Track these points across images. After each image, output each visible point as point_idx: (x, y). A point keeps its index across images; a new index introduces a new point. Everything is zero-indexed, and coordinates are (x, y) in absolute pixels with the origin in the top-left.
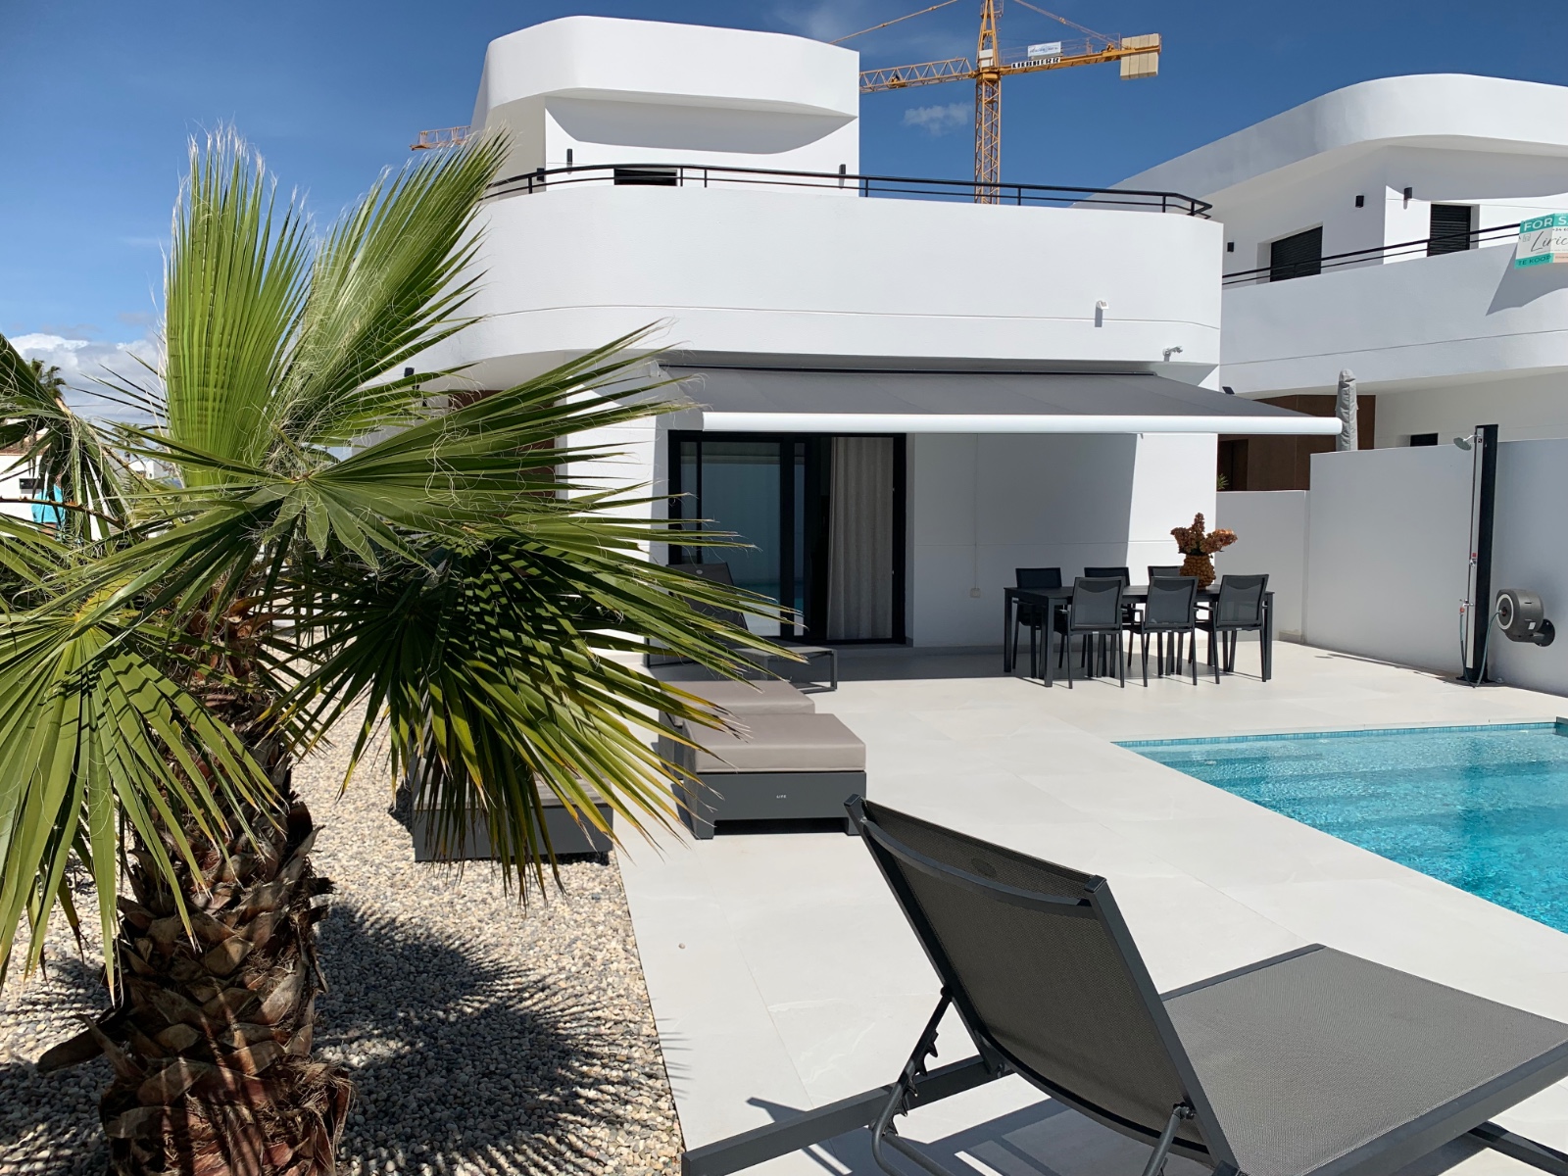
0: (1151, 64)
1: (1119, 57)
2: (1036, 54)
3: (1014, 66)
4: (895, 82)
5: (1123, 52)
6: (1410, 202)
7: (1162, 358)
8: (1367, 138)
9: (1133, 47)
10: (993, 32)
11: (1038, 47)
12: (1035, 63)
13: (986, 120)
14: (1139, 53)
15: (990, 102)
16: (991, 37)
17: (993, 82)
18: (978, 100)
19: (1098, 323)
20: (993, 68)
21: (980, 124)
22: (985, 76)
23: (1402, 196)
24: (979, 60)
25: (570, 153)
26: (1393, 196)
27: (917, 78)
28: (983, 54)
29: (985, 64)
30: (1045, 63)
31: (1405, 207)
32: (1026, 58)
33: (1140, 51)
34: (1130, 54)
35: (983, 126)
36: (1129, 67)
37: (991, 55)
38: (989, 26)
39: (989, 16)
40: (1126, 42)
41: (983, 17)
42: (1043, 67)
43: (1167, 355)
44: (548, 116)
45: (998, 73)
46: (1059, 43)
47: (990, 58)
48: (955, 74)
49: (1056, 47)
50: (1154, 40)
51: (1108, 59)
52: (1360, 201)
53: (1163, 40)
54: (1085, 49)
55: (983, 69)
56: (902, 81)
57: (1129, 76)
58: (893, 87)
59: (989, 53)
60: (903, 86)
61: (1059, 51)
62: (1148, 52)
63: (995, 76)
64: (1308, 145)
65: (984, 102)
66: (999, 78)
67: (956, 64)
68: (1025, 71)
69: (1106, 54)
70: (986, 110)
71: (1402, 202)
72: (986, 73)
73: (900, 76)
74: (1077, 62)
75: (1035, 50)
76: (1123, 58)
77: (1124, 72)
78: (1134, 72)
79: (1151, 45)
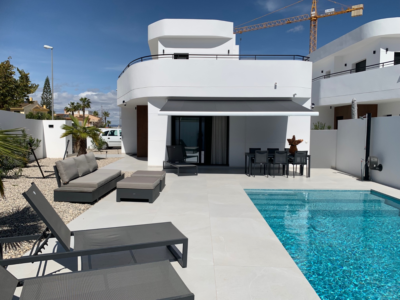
0: (361, 12)
1: (351, 11)
2: (327, 12)
3: (321, 15)
4: (288, 22)
5: (352, 9)
6: (388, 52)
7: (293, 96)
8: (374, 36)
9: (355, 8)
10: (315, 7)
11: (328, 10)
12: (327, 14)
13: (313, 30)
14: (357, 10)
15: (314, 26)
16: (315, 8)
17: (315, 20)
18: (311, 25)
19: (275, 88)
20: (315, 16)
21: (311, 32)
22: (313, 19)
23: (386, 51)
24: (311, 15)
25: (164, 50)
26: (383, 51)
27: (294, 20)
28: (312, 13)
29: (313, 15)
30: (330, 14)
31: (386, 53)
32: (324, 13)
33: (357, 9)
34: (354, 10)
35: (312, 32)
36: (354, 14)
37: (315, 13)
38: (314, 5)
39: (314, 3)
40: (353, 7)
41: (313, 3)
42: (329, 15)
43: (294, 96)
44: (159, 42)
45: (316, 18)
46: (334, 9)
47: (314, 14)
48: (305, 19)
49: (333, 10)
50: (362, 6)
51: (348, 12)
52: (374, 52)
53: (364, 6)
54: (341, 10)
55: (312, 17)
56: (290, 22)
57: (354, 16)
58: (288, 23)
59: (314, 12)
60: (290, 23)
61: (334, 10)
62: (359, 9)
63: (316, 19)
64: (360, 38)
65: (312, 26)
66: (317, 19)
67: (305, 16)
68: (324, 17)
69: (347, 10)
70: (313, 28)
71: (386, 52)
72: (313, 18)
73: (290, 20)
74: (339, 13)
75: (327, 11)
76: (352, 11)
77: (352, 15)
78: (355, 15)
79: (360, 7)
